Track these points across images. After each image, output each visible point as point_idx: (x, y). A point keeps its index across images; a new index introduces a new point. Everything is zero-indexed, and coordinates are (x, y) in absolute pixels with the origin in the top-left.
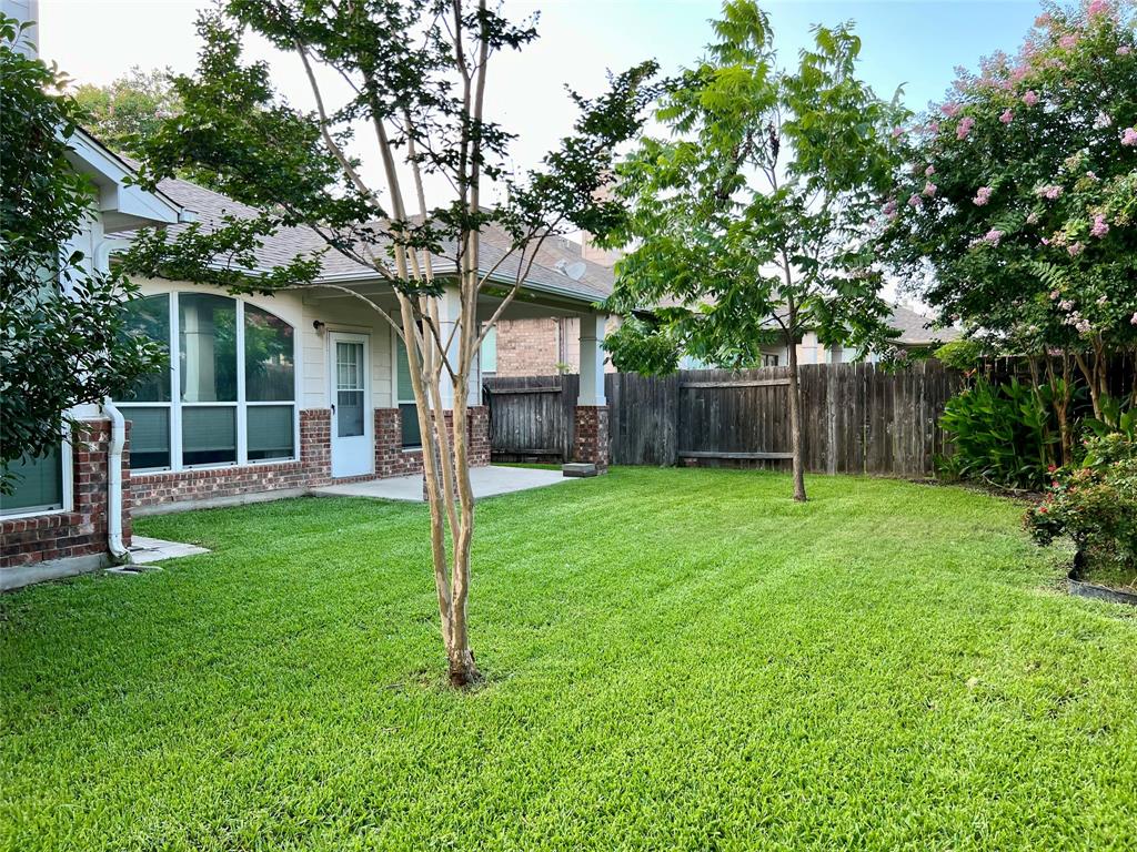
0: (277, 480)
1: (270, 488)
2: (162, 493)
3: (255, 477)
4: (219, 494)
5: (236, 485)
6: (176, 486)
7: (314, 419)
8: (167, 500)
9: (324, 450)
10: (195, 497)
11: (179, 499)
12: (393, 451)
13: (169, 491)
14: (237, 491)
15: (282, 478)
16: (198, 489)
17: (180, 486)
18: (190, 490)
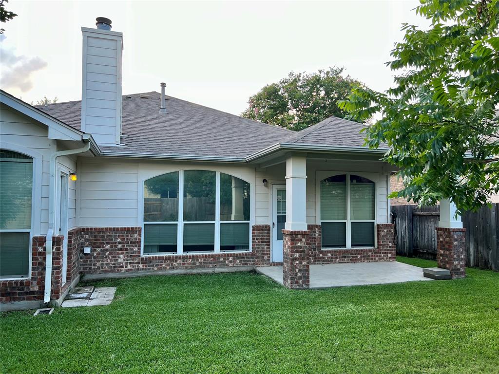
0: (235, 262)
1: (230, 265)
2: (168, 265)
3: (221, 259)
4: (200, 267)
5: (210, 263)
6: (176, 261)
7: (259, 230)
8: (170, 268)
9: (265, 247)
10: (186, 268)
11: (177, 268)
12: (315, 249)
13: (172, 264)
14: (211, 266)
15: (238, 261)
16: (188, 264)
17: (178, 262)
18: (183, 264)
